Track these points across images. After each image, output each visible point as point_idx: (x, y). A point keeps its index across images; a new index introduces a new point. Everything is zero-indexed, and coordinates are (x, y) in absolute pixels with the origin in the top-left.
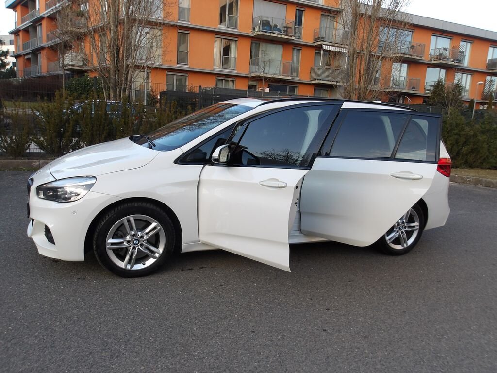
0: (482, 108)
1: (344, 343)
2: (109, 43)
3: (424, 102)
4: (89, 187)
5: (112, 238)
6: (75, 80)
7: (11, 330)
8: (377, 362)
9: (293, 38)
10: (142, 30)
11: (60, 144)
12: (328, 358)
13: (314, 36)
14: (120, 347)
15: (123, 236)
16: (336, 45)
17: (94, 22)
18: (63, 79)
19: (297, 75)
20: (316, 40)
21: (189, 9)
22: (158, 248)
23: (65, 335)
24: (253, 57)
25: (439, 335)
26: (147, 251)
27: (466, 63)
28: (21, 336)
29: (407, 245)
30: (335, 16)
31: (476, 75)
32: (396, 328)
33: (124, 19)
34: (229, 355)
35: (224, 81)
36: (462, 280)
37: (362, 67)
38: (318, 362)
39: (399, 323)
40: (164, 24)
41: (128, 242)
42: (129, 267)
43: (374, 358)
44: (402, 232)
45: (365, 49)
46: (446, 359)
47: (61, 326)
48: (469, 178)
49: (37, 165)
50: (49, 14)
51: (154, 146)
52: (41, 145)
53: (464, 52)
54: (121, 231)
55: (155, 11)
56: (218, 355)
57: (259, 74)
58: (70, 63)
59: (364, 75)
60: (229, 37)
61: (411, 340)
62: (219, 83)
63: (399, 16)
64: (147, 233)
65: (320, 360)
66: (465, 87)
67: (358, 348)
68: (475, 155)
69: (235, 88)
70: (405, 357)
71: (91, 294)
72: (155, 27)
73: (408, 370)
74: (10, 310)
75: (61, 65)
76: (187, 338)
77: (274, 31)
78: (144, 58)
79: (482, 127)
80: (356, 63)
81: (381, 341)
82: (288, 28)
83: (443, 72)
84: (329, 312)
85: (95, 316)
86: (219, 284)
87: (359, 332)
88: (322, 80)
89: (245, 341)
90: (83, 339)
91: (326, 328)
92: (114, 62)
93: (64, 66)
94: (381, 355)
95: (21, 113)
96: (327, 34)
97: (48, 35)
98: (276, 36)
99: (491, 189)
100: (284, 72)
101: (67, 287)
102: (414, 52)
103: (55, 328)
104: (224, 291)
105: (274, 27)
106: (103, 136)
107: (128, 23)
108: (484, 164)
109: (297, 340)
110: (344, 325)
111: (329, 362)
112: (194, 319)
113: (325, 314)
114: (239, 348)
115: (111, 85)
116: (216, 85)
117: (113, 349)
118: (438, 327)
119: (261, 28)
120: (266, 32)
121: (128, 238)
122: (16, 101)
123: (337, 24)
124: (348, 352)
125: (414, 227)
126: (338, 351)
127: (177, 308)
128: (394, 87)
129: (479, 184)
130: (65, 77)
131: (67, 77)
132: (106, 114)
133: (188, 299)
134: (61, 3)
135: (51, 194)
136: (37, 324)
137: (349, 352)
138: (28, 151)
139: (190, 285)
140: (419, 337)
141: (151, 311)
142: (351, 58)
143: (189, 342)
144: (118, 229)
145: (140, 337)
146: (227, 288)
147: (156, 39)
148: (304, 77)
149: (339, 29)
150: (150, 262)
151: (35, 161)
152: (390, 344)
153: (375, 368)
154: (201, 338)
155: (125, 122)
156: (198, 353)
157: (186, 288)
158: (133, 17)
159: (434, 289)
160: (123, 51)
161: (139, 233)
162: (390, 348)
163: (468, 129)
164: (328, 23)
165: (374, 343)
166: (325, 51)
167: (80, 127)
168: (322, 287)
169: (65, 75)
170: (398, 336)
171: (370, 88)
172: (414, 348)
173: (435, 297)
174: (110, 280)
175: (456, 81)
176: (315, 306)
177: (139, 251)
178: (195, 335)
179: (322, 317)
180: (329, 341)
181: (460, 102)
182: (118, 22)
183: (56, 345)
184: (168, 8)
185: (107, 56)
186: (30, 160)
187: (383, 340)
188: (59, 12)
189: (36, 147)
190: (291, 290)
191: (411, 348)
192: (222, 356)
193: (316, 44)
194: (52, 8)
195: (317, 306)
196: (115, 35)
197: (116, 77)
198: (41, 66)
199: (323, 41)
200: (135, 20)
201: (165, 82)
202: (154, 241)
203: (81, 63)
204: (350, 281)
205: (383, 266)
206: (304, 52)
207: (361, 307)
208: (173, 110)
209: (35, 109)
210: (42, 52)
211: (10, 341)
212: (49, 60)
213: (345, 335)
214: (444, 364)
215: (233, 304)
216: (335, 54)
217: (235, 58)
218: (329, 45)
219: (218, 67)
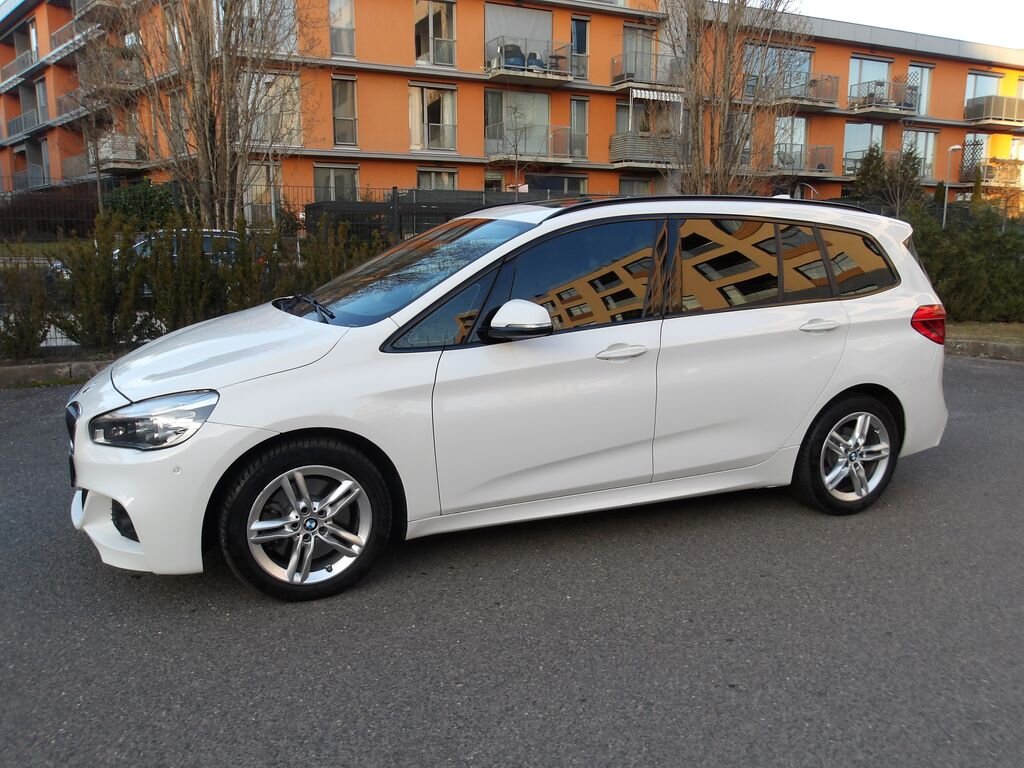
0: (960, 198)
1: (778, 710)
2: (192, 111)
3: (844, 193)
4: (204, 413)
5: (261, 520)
6: (124, 192)
7: (65, 735)
8: (854, 746)
9: (570, 78)
10: (259, 81)
11: (110, 325)
12: (752, 746)
13: (613, 73)
14: (307, 756)
15: (282, 514)
16: (659, 87)
17: (158, 69)
18: (99, 191)
19: (583, 153)
20: (618, 79)
21: (351, 32)
22: (356, 534)
23: (183, 738)
24: (490, 121)
25: (969, 679)
26: (335, 543)
27: (923, 110)
28: (87, 747)
29: (867, 491)
30: (654, 28)
31: (944, 132)
32: (880, 670)
33: (221, 56)
34: (541, 756)
35: (433, 174)
36: (990, 557)
37: (716, 129)
38: (732, 756)
39: (883, 659)
40: (305, 64)
41: (294, 525)
42: (297, 578)
43: (847, 739)
44: (856, 465)
45: (720, 93)
46: (996, 729)
47: (170, 718)
48: (959, 343)
49: (66, 374)
50: (59, 58)
51: (332, 317)
52: (70, 331)
53: (917, 87)
54: (277, 503)
55: (285, 38)
56: (518, 757)
57: (506, 157)
58: (111, 157)
59: (721, 145)
60: (438, 84)
61: (916, 693)
62: (424, 179)
63: (784, 21)
64: (332, 505)
65: (735, 753)
66: (925, 159)
67: (809, 720)
68: (963, 294)
69: (456, 189)
70: (910, 731)
71: (223, 642)
72: (287, 72)
73: (924, 759)
74: (55, 691)
75: (92, 161)
76: (446, 723)
77: (531, 67)
78: (268, 136)
79: (973, 238)
80: (704, 120)
81: (855, 701)
82: (557, 58)
83: (878, 129)
84: (733, 646)
85: (242, 690)
86: (493, 601)
87: (805, 685)
88: (636, 161)
89: (571, 723)
90: (223, 744)
91: (735, 682)
92: (207, 149)
93: (98, 163)
94: (860, 730)
95: (25, 266)
96: (639, 67)
97: (59, 103)
98: (535, 75)
99: (1005, 362)
100: (556, 150)
101: (171, 632)
102: (818, 94)
103: (158, 724)
104: (504, 616)
105: (530, 58)
106: (201, 304)
107: (230, 64)
108: (983, 312)
109: (679, 713)
110: (770, 672)
111: (755, 755)
112: (453, 683)
113: (726, 650)
114: (561, 738)
115: (201, 197)
116: (419, 184)
117: (292, 761)
118: (964, 662)
119: (503, 61)
120: (515, 69)
121: (293, 516)
122: (13, 241)
123: (657, 46)
124: (790, 729)
125: (879, 452)
126: (770, 729)
127: (413, 659)
128: (781, 165)
129: (982, 355)
130: (102, 187)
131: (108, 186)
132: (203, 257)
133: (433, 638)
134: (84, 33)
135: (121, 432)
136: (118, 717)
137: (794, 730)
138: (43, 345)
139: (430, 608)
140: (931, 686)
141: (359, 670)
142: (693, 113)
143: (452, 733)
144: (269, 501)
145: (345, 731)
146: (511, 609)
147: (291, 95)
148: (598, 158)
149: (663, 55)
150: (342, 564)
151: (61, 364)
152: (874, 705)
153: (854, 762)
154: (475, 722)
155: (244, 272)
156: (475, 756)
157: (425, 616)
158: (239, 54)
159: (940, 580)
160: (223, 125)
161: (316, 505)
162: (875, 714)
163: (946, 242)
164: (640, 44)
165: (841, 707)
166: (638, 101)
167: (150, 287)
168: (707, 593)
169: (102, 181)
170: (887, 687)
171: (734, 171)
172: (926, 710)
173: (944, 596)
174: (261, 608)
175: (905, 148)
176: (701, 634)
177: (318, 542)
178: (460, 717)
179: (720, 658)
180: (746, 708)
181: (917, 190)
182: (209, 65)
183: (166, 760)
184: (311, 30)
185: (191, 138)
186: (49, 364)
187: (858, 698)
188: (82, 51)
189: (59, 335)
190: (644, 605)
191: (919, 711)
192: (527, 760)
193: (617, 88)
194: (65, 45)
195: (706, 634)
196: (205, 93)
197: (211, 179)
198: (48, 166)
199: (632, 81)
200: (244, 60)
201: (312, 184)
202: (349, 519)
203: (133, 156)
204: (762, 576)
205: (823, 538)
206: (595, 105)
207: (797, 629)
208: (342, 241)
209: (54, 255)
210: (49, 137)
211: (66, 761)
212: (66, 152)
213: (776, 692)
214: (995, 741)
215: (528, 642)
216: (660, 106)
217: (454, 127)
218: (645, 89)
219: (419, 148)
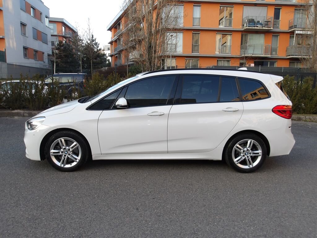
4: (41, 122)
5: (54, 150)
9: (272, 28)
13: (289, 26)
15: (59, 149)
19: (276, 53)
20: (291, 27)
21: (199, 19)
22: (78, 157)
24: (243, 44)
26: (72, 158)
29: (252, 166)
35: (223, 61)
41: (62, 152)
44: (248, 157)
60: (226, 33)
62: (219, 63)
64: (72, 148)
77: (257, 26)
82: (268, 22)
88: (295, 55)
91: (140, 208)
98: (259, 28)
100: (266, 52)
105: (257, 22)
119: (248, 24)
120: (252, 27)
121: (62, 150)
125: (258, 153)
139: (90, 178)
144: (56, 145)
146: (108, 181)
148: (281, 54)
150: (74, 164)
161: (67, 148)
166: (297, 34)
177: (68, 157)
193: (290, 30)
194: (127, 27)
198: (122, 60)
199: (296, 28)
203: (139, 57)
206: (281, 37)
210: (122, 52)
216: (307, 36)
217: (231, 46)
218: (301, 30)
219: (218, 53)
